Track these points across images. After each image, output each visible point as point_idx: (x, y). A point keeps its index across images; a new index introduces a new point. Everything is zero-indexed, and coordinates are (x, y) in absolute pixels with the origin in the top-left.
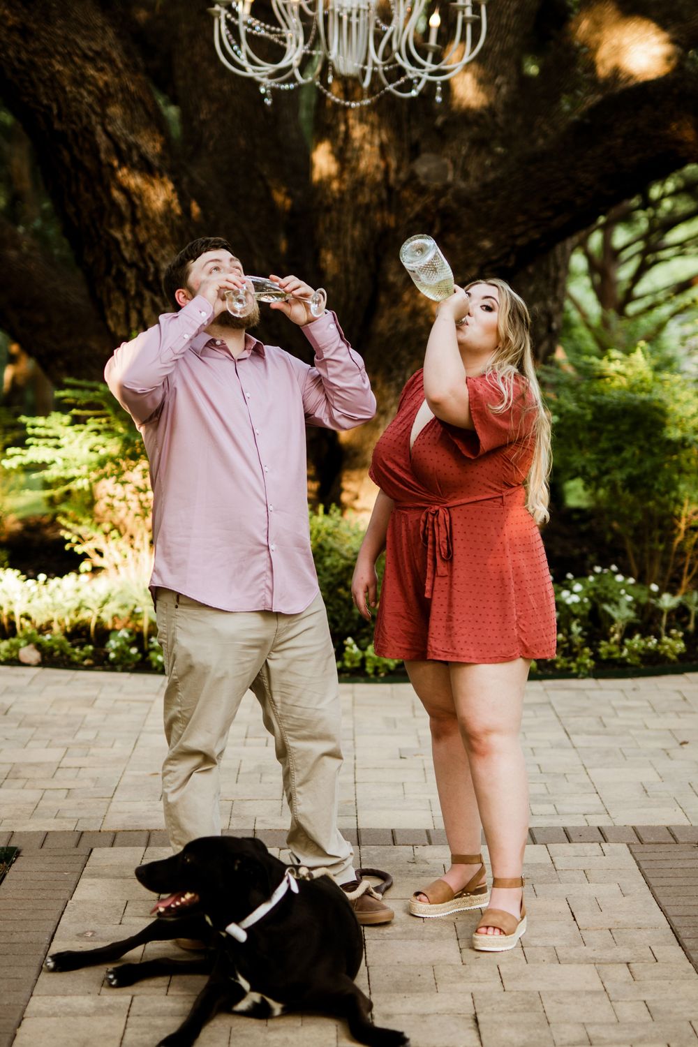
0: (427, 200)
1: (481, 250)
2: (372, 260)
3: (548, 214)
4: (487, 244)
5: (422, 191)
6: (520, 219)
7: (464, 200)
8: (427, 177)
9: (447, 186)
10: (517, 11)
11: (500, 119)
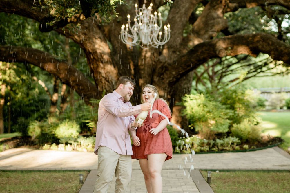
0: (162, 64)
1: (173, 75)
2: (151, 76)
3: (186, 67)
4: (174, 73)
5: (161, 62)
6: (181, 68)
7: (169, 64)
8: (162, 60)
9: (166, 62)
10: (182, 25)
11: (178, 47)
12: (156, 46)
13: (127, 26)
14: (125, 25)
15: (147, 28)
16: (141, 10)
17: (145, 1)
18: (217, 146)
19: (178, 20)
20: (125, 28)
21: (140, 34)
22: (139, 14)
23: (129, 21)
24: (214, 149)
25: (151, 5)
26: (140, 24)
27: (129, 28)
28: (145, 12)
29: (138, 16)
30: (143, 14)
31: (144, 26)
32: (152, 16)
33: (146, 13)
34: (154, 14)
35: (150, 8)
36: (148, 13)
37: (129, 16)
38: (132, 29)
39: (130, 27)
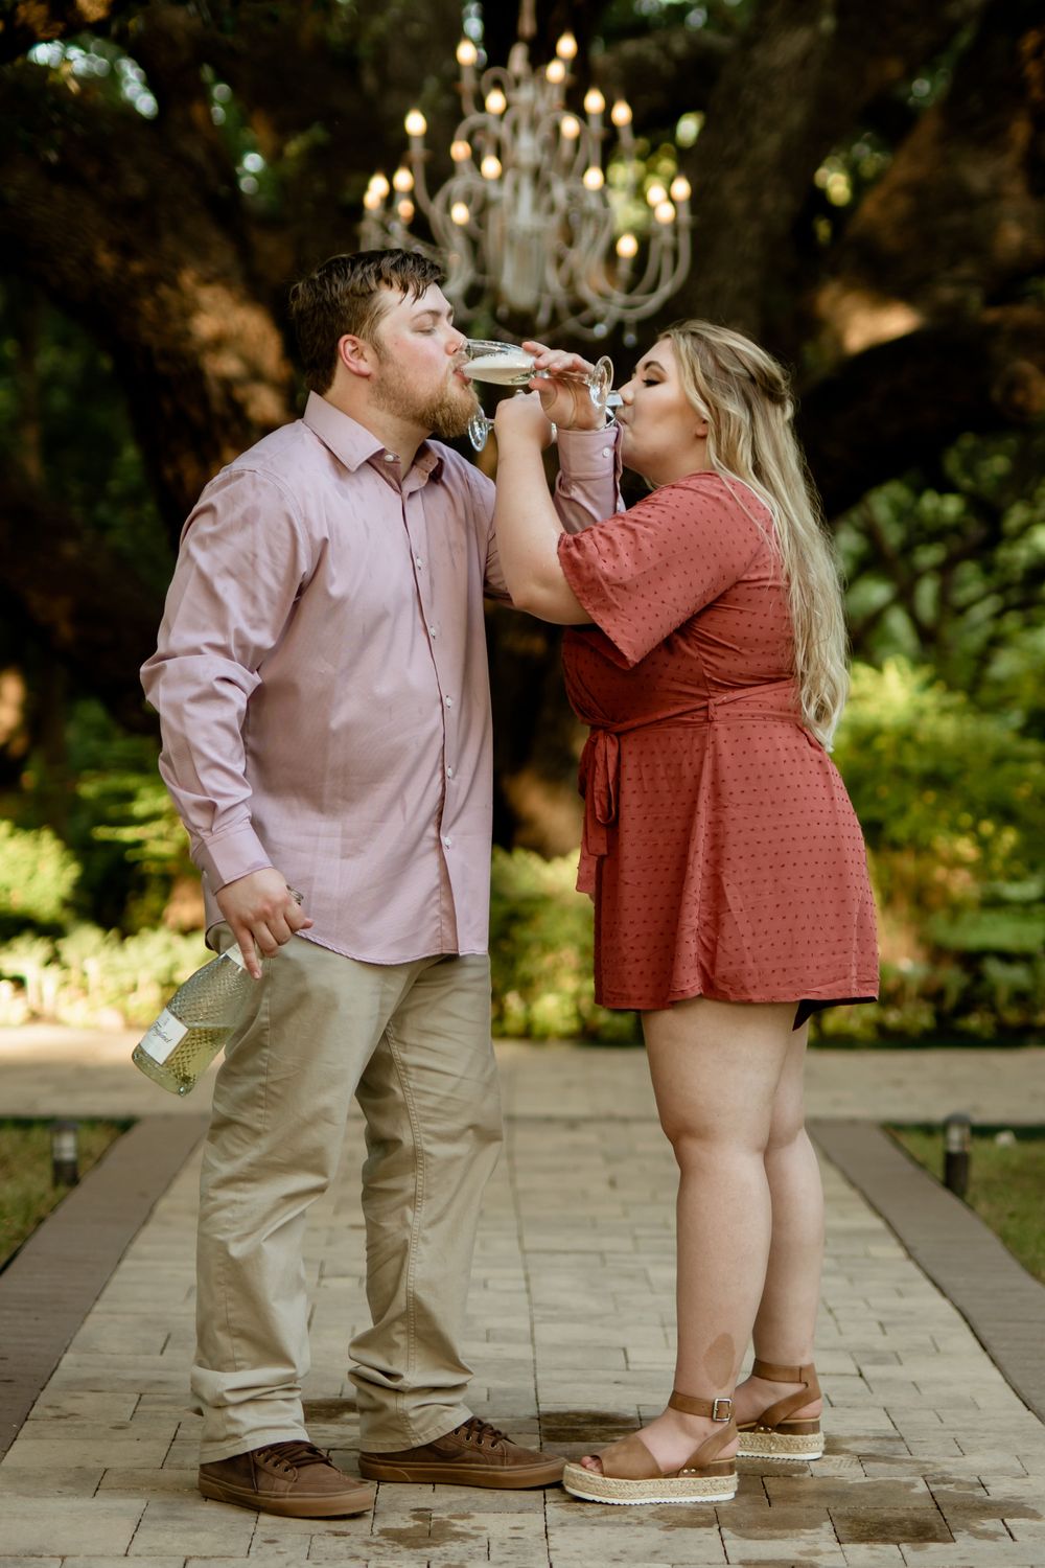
12: (592, 323)
13: (403, 179)
14: (390, 179)
15: (536, 206)
16: (498, 84)
17: (527, 25)
18: (993, 1010)
19: (738, 205)
20: (390, 200)
21: (491, 245)
22: (480, 105)
23: (417, 151)
24: (974, 1022)
25: (567, 45)
26: (491, 166)
27: (412, 195)
28: (525, 94)
29: (473, 119)
30: (508, 106)
31: (516, 189)
32: (570, 126)
33: (532, 106)
34: (582, 114)
35: (556, 71)
36: (542, 106)
37: (415, 123)
38: (435, 210)
39: (422, 195)
